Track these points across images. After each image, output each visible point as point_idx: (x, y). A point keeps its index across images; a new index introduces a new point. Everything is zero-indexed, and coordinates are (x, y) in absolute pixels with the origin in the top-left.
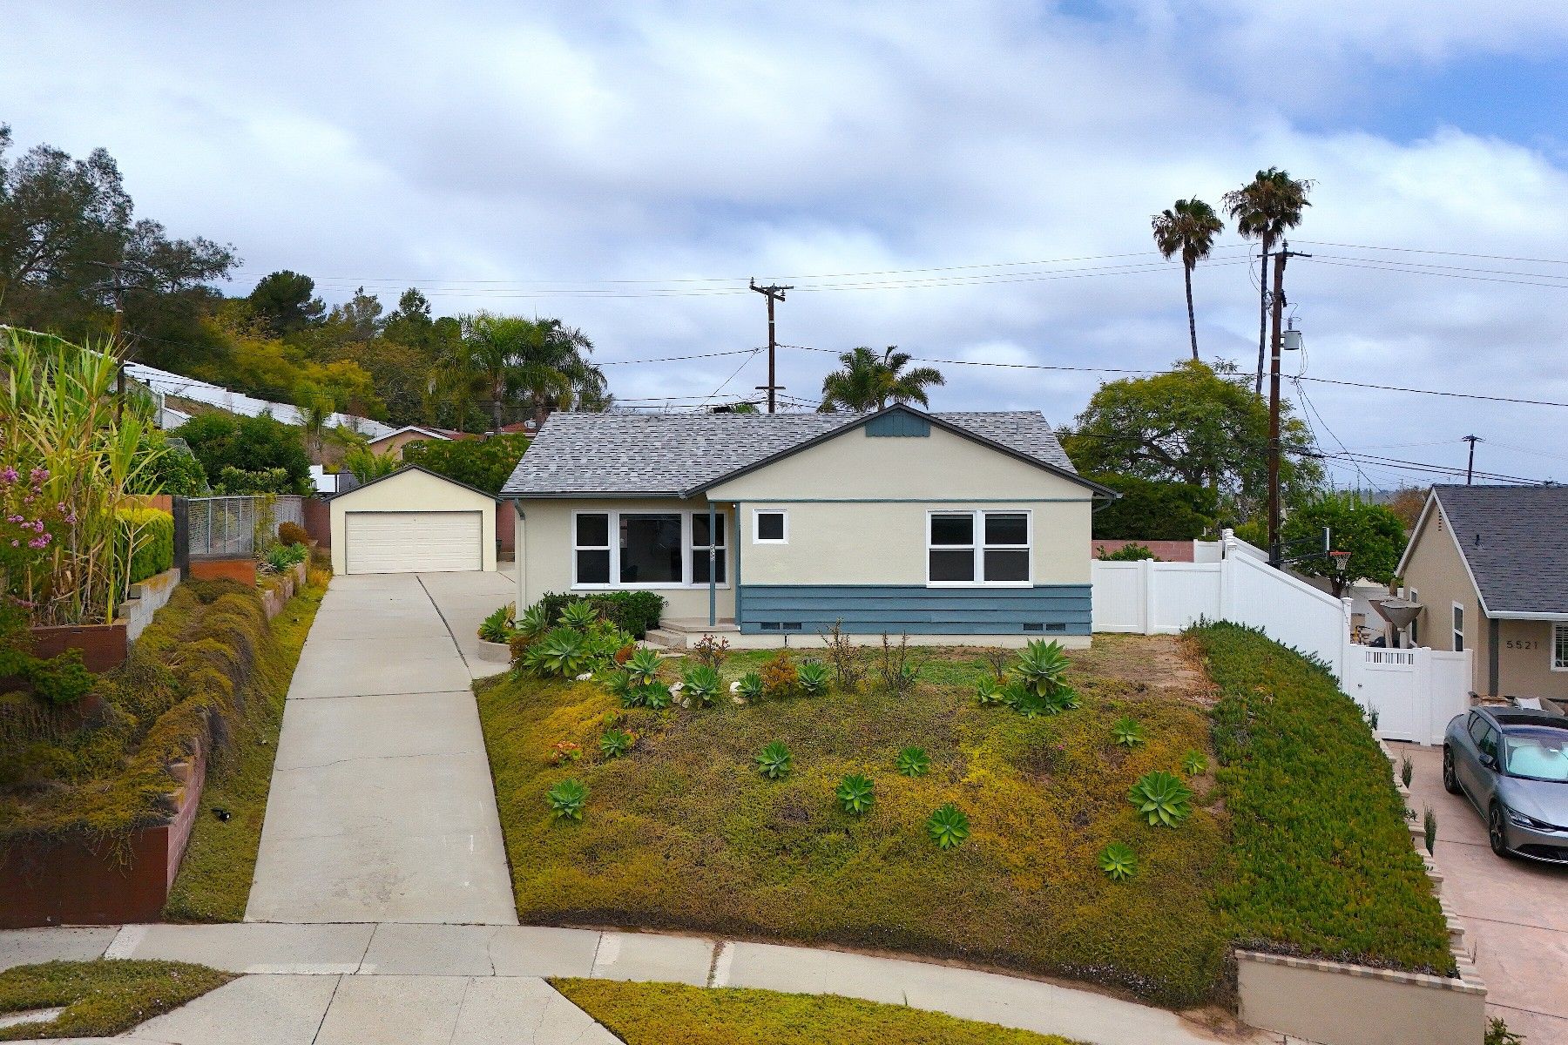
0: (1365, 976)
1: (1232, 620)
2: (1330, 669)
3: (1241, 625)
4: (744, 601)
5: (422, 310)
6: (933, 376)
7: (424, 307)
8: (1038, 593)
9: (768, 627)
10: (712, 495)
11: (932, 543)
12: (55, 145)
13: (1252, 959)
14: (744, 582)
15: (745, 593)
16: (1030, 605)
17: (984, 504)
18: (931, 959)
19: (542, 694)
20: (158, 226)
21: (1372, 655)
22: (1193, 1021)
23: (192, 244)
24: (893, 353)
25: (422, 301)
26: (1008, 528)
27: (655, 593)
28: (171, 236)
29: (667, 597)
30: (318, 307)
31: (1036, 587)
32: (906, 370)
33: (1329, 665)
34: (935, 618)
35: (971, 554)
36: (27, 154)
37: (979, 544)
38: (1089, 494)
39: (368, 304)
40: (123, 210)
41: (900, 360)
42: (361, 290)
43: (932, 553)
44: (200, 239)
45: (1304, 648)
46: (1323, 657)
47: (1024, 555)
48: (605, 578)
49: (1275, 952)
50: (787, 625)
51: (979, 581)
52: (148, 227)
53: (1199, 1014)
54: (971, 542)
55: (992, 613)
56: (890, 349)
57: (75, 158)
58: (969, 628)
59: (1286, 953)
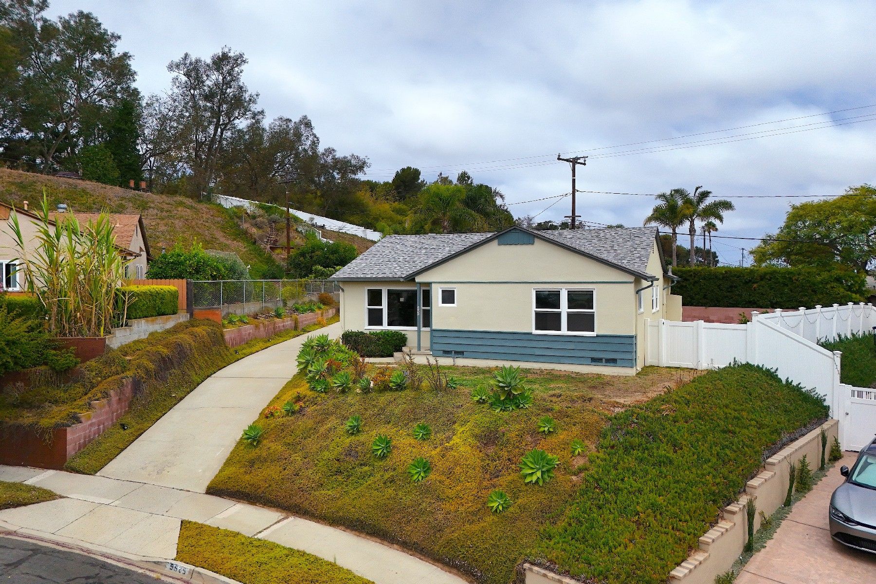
1: (755, 362)
2: (825, 400)
3: (761, 366)
4: (435, 338)
5: (469, 182)
6: (727, 205)
7: (470, 181)
8: (600, 340)
9: (447, 353)
10: (418, 279)
11: (537, 308)
12: (286, 116)
13: (533, 571)
14: (434, 328)
15: (435, 334)
16: (594, 347)
17: (566, 285)
20: (333, 150)
21: (856, 393)
23: (349, 158)
24: (699, 190)
25: (469, 178)
26: (581, 299)
27: (403, 333)
28: (339, 155)
29: (408, 335)
30: (423, 184)
31: (597, 336)
32: (708, 201)
33: (824, 398)
34: (538, 352)
35: (559, 314)
36: (273, 121)
37: (564, 309)
38: (631, 278)
39: (445, 180)
40: (315, 144)
41: (705, 194)
42: (441, 174)
43: (537, 314)
44: (353, 155)
45: (807, 386)
46: (821, 392)
47: (592, 316)
48: (381, 324)
50: (457, 353)
51: (564, 331)
52: (330, 151)
54: (559, 308)
55: (572, 351)
56: (697, 189)
57: (293, 121)
58: (559, 359)
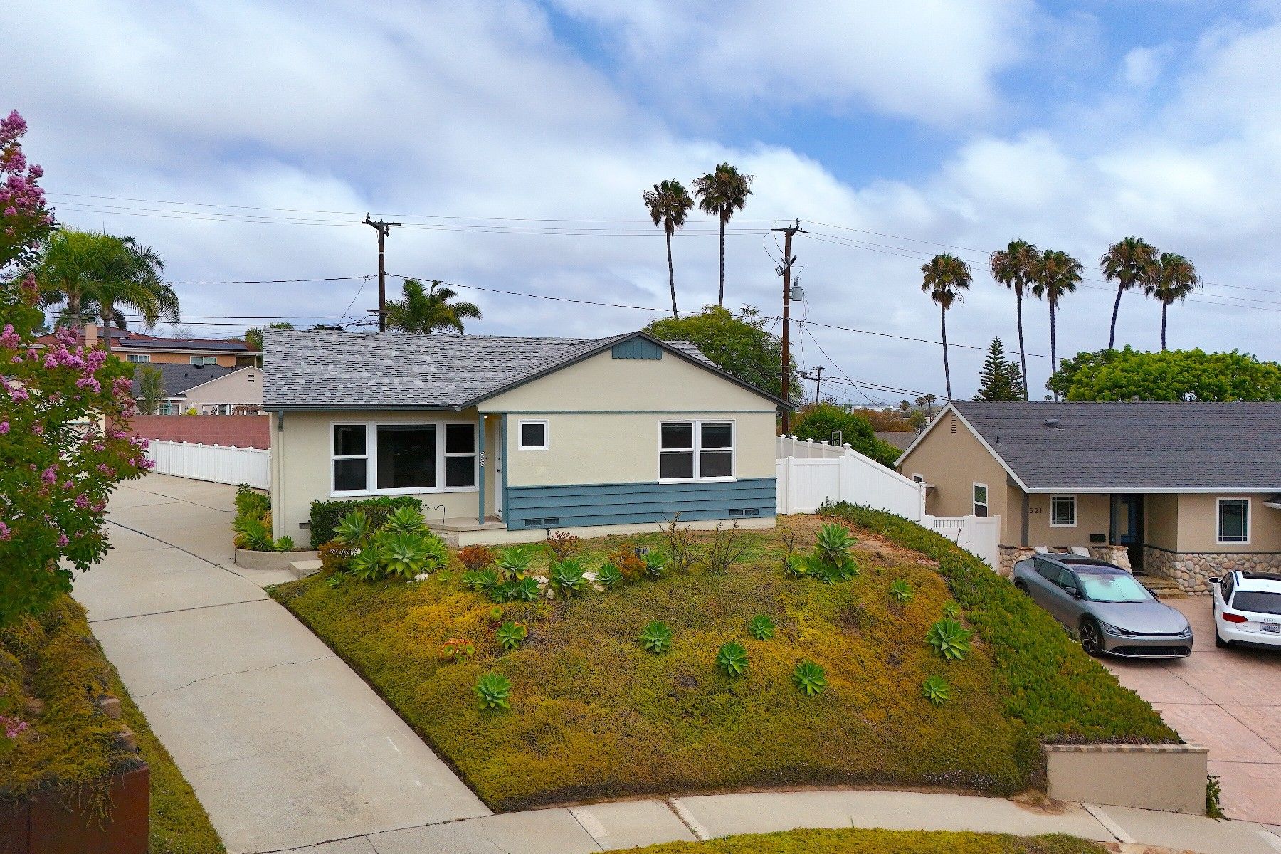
0: (1132, 751)
1: (848, 501)
3: (854, 504)
4: (510, 501)
8: (739, 486)
9: (532, 523)
10: (482, 408)
11: (663, 448)
13: (1057, 750)
14: (510, 484)
15: (512, 494)
16: (734, 495)
17: (701, 415)
18: (826, 787)
19: (383, 596)
22: (1023, 803)
26: (718, 435)
27: (416, 497)
29: (425, 500)
31: (737, 481)
35: (690, 455)
37: (697, 447)
38: (773, 407)
43: (663, 456)
47: (729, 456)
48: (363, 485)
49: (1069, 743)
50: (548, 521)
51: (697, 478)
53: (1025, 797)
54: (691, 446)
55: (707, 503)
59: (1076, 743)
